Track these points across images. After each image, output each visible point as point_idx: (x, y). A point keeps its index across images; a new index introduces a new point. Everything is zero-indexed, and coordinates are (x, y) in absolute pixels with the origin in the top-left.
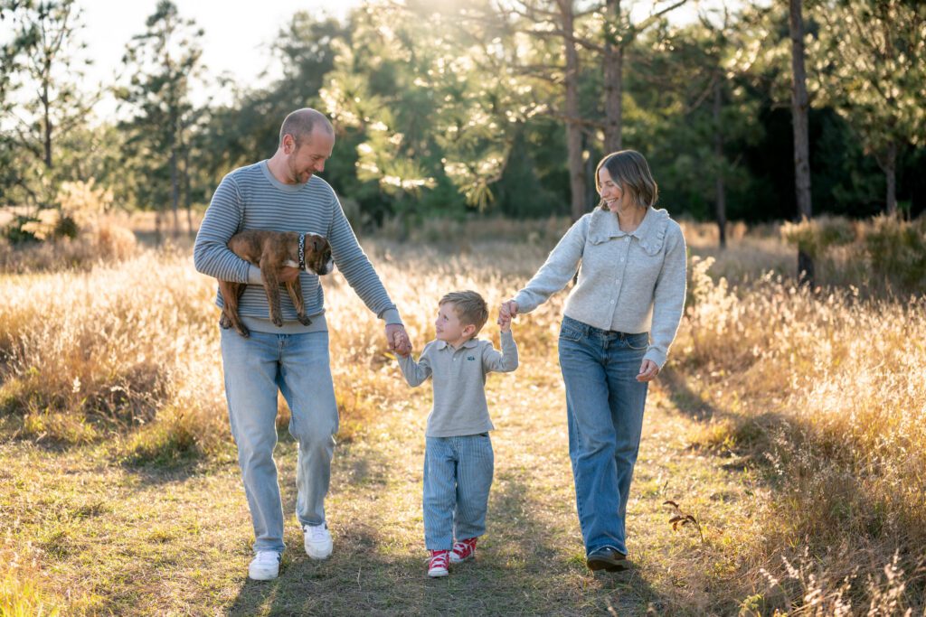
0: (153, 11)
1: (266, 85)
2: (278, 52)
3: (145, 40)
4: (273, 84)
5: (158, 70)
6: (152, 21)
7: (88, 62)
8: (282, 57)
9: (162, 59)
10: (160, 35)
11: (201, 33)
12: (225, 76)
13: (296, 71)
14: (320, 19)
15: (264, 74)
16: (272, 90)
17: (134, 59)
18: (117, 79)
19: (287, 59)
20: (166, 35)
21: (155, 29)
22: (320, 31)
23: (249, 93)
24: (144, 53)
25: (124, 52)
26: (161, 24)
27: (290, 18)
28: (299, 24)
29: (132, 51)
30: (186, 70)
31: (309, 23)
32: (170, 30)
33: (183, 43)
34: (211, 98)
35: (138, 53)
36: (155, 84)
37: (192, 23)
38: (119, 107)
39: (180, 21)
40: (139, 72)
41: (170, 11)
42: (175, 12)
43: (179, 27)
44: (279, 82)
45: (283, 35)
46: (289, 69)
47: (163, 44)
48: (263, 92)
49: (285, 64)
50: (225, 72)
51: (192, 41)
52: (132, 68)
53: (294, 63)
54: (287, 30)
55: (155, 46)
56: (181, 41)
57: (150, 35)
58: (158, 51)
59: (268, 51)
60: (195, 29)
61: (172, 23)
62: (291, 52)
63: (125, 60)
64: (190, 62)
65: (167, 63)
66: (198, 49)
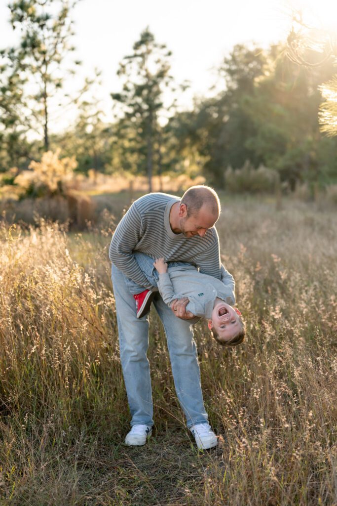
0: (138, 39)
1: (214, 95)
2: (224, 73)
3: (132, 59)
4: (219, 94)
5: (141, 81)
6: (137, 46)
7: (77, 63)
8: (225, 76)
9: (143, 73)
10: (142, 55)
11: (170, 54)
12: (185, 84)
13: (235, 86)
14: (252, 48)
15: (213, 87)
16: (219, 98)
17: (124, 72)
18: (98, 75)
19: (229, 78)
20: (146, 56)
21: (139, 52)
22: (251, 57)
23: (203, 101)
24: (131, 68)
25: (118, 68)
26: (143, 49)
27: (232, 50)
28: (237, 54)
29: (123, 67)
30: (159, 80)
31: (244, 52)
32: (149, 52)
33: (158, 61)
34: (176, 100)
35: (127, 68)
36: (139, 90)
37: (163, 47)
38: (114, 106)
39: (155, 46)
40: (128, 81)
41: (150, 38)
42: (153, 40)
43: (155, 50)
44: (223, 92)
45: (226, 62)
46: (231, 84)
47: (143, 63)
48: (213, 99)
49: (227, 82)
50: (186, 81)
51: (164, 59)
52: (123, 79)
53: (233, 80)
54: (229, 58)
55: (139, 63)
56: (157, 60)
57: (135, 56)
58: (141, 67)
59: (217, 72)
60: (165, 51)
61: (150, 47)
62: (231, 72)
63: (118, 73)
64: (161, 75)
65: (147, 76)
66: (168, 64)
